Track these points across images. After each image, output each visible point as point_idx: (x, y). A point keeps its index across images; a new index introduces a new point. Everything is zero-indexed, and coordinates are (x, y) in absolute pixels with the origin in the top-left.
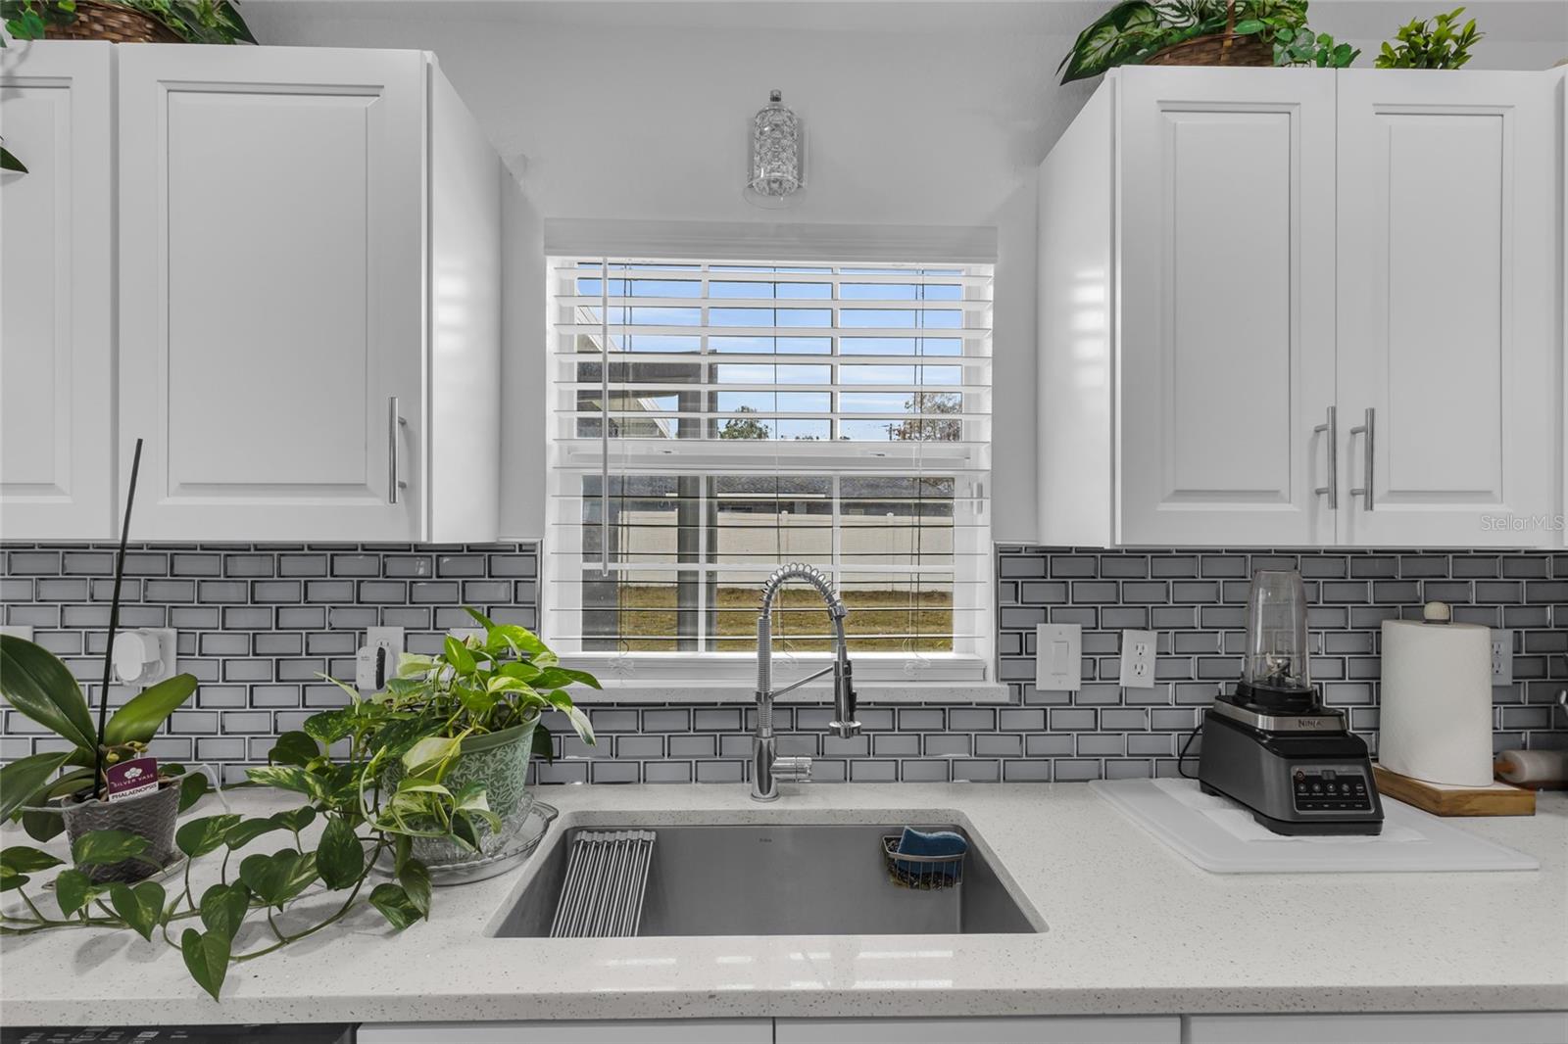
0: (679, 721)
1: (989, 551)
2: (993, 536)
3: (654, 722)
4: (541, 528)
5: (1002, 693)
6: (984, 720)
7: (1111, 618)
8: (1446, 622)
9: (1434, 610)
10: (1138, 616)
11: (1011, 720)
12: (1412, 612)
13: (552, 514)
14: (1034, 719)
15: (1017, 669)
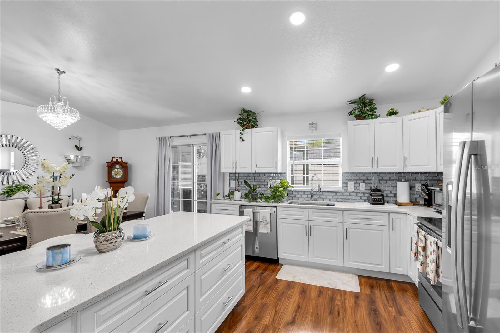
0: (303, 193)
1: (342, 173)
2: (342, 171)
3: (300, 193)
4: (287, 171)
5: (343, 191)
6: (341, 194)
7: (358, 181)
8: (404, 182)
9: (403, 180)
10: (362, 181)
11: (345, 194)
12: (401, 181)
13: (288, 169)
14: (348, 194)
15: (345, 188)
